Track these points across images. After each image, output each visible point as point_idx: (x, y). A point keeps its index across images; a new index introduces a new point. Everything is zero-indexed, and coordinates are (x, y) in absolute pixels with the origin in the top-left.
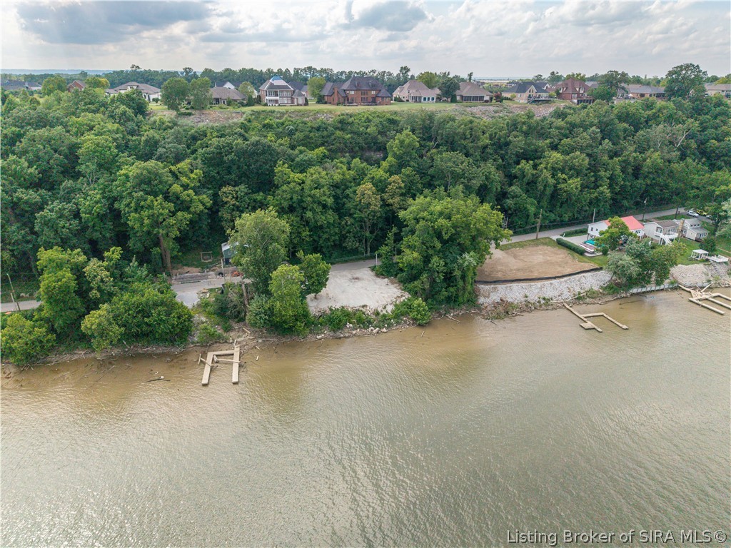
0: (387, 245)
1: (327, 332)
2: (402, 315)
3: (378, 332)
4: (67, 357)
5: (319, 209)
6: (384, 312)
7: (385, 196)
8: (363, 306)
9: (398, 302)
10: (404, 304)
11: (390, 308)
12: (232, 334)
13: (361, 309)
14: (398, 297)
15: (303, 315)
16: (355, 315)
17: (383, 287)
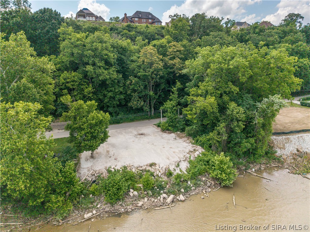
0: (171, 100)
1: (102, 206)
2: (200, 174)
3: (173, 202)
5: (102, 64)
6: (178, 171)
7: (166, 59)
8: (151, 165)
9: (192, 158)
10: (199, 160)
11: (184, 166)
13: (148, 168)
14: (191, 152)
15: (65, 182)
16: (141, 177)
17: (171, 141)
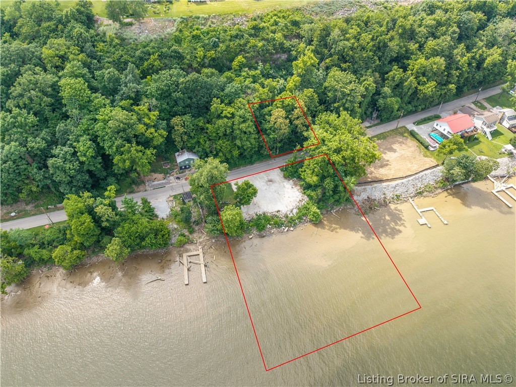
1: (255, 233)
2: (303, 216)
3: (287, 231)
4: (94, 259)
6: (291, 215)
8: (278, 212)
9: (300, 206)
10: (304, 207)
11: (295, 211)
12: (195, 235)
13: (276, 214)
14: (300, 201)
16: (272, 218)
17: (289, 190)
